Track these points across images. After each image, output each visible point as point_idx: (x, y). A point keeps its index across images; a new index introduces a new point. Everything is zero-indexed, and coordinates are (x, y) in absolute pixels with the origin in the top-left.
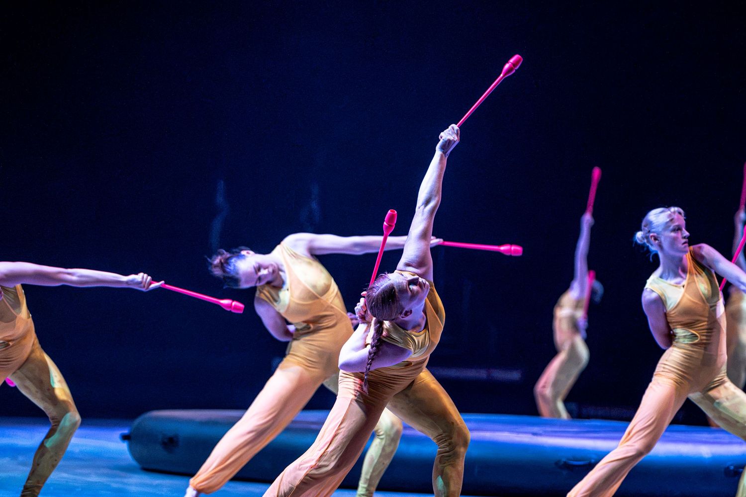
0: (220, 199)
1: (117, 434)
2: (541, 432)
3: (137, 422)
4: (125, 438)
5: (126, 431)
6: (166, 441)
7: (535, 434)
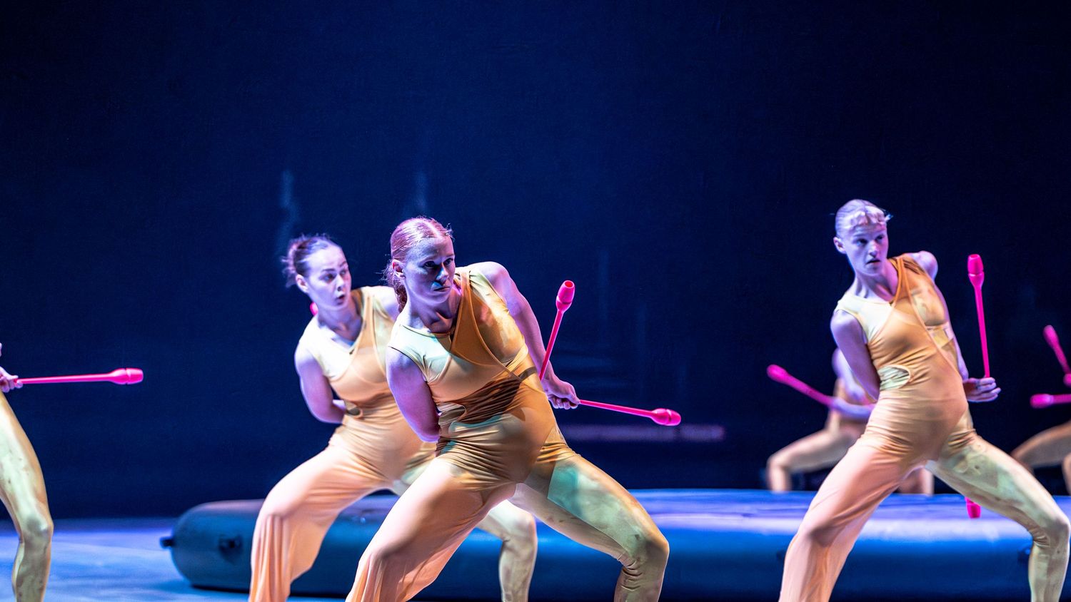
0: (287, 200)
1: (155, 538)
2: (755, 512)
3: (183, 520)
4: (167, 543)
5: (168, 534)
6: (225, 544)
7: (746, 515)
